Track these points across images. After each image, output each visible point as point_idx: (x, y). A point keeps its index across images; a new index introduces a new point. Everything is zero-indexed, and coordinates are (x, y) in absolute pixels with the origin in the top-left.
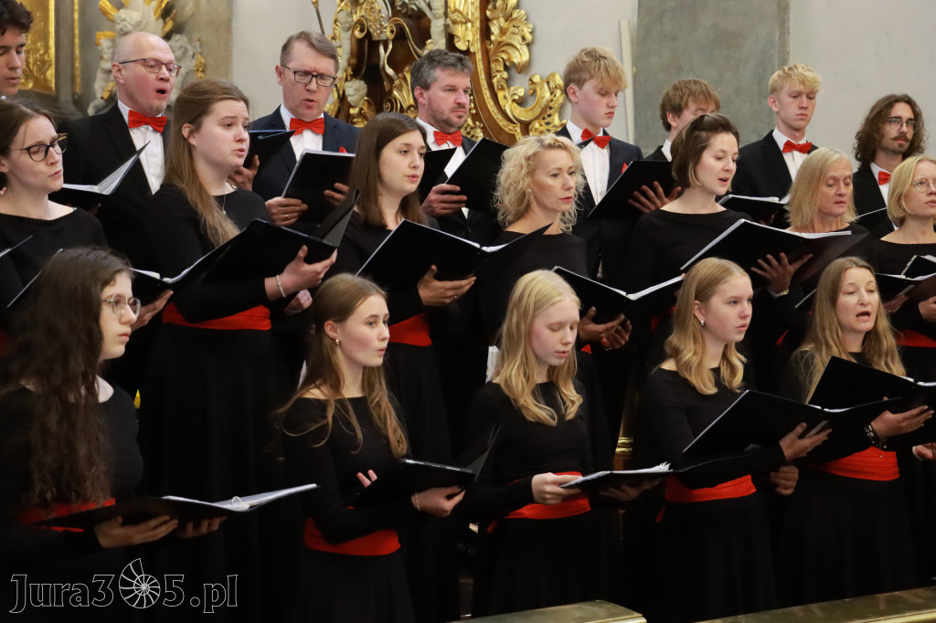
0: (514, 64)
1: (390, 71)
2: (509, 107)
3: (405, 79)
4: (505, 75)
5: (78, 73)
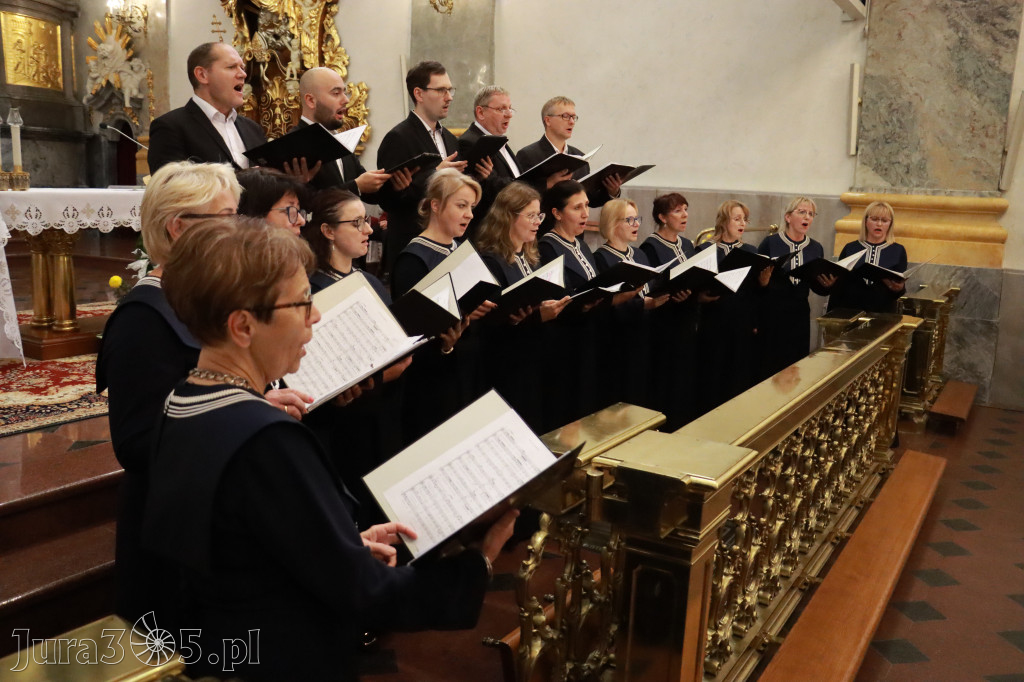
1: (266, 79)
3: (274, 84)
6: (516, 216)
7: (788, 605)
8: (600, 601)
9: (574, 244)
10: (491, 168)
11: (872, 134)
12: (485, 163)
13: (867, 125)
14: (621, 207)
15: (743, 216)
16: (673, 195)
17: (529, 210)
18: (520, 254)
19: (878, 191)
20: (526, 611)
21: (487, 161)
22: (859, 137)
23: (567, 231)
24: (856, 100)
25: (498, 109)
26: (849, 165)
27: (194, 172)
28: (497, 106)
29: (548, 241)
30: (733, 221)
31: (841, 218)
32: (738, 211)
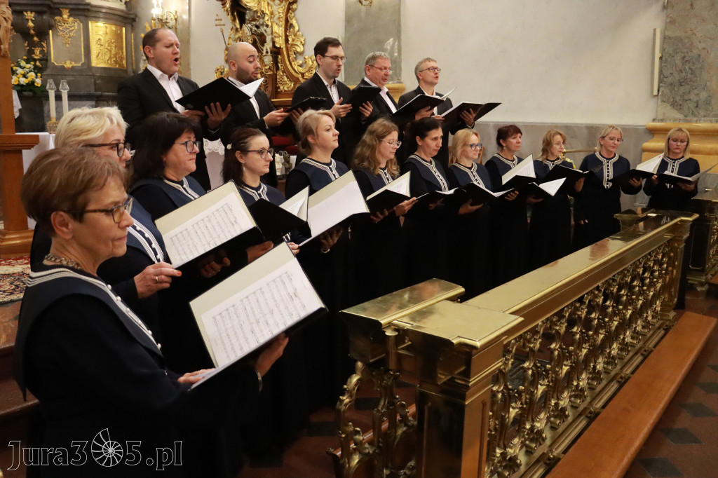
0: (298, 52)
2: (296, 68)
4: (294, 56)
5: (134, 61)
6: (380, 141)
7: (576, 427)
8: (413, 425)
9: (431, 163)
10: (371, 110)
11: (670, 80)
12: (366, 106)
13: (666, 73)
14: (467, 136)
15: (562, 141)
16: (511, 126)
17: (389, 137)
18: (384, 169)
19: (675, 121)
20: (343, 433)
21: (367, 105)
22: (660, 81)
23: (425, 153)
24: (658, 55)
25: (381, 69)
26: (652, 104)
27: (90, 114)
28: (380, 67)
29: (413, 161)
30: (555, 146)
31: (646, 142)
32: (558, 138)
